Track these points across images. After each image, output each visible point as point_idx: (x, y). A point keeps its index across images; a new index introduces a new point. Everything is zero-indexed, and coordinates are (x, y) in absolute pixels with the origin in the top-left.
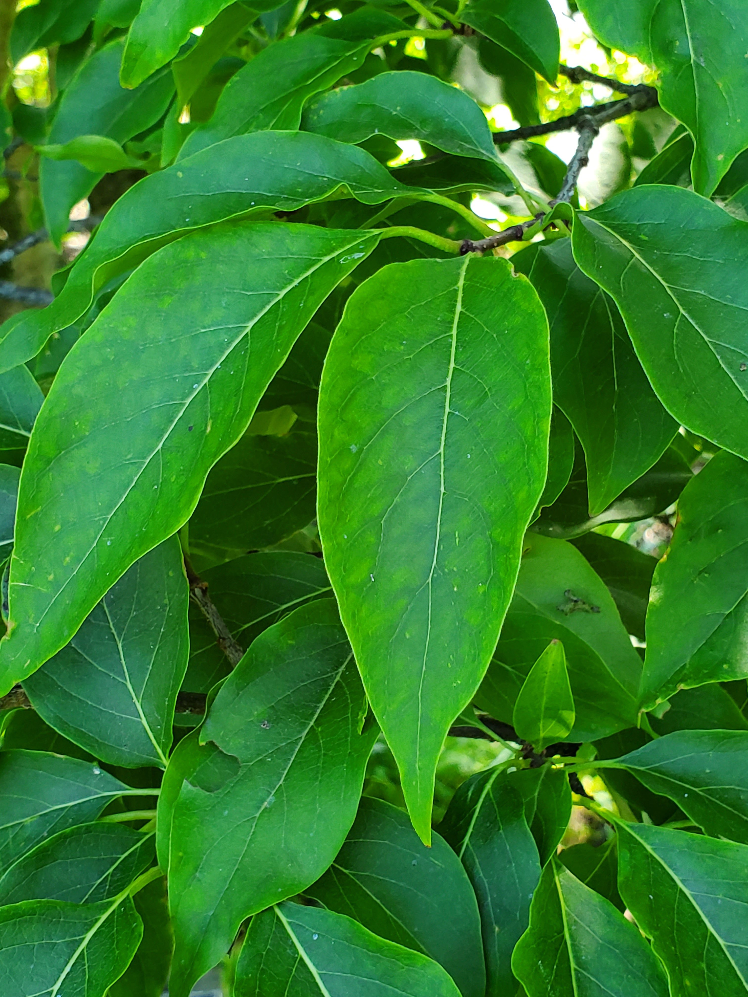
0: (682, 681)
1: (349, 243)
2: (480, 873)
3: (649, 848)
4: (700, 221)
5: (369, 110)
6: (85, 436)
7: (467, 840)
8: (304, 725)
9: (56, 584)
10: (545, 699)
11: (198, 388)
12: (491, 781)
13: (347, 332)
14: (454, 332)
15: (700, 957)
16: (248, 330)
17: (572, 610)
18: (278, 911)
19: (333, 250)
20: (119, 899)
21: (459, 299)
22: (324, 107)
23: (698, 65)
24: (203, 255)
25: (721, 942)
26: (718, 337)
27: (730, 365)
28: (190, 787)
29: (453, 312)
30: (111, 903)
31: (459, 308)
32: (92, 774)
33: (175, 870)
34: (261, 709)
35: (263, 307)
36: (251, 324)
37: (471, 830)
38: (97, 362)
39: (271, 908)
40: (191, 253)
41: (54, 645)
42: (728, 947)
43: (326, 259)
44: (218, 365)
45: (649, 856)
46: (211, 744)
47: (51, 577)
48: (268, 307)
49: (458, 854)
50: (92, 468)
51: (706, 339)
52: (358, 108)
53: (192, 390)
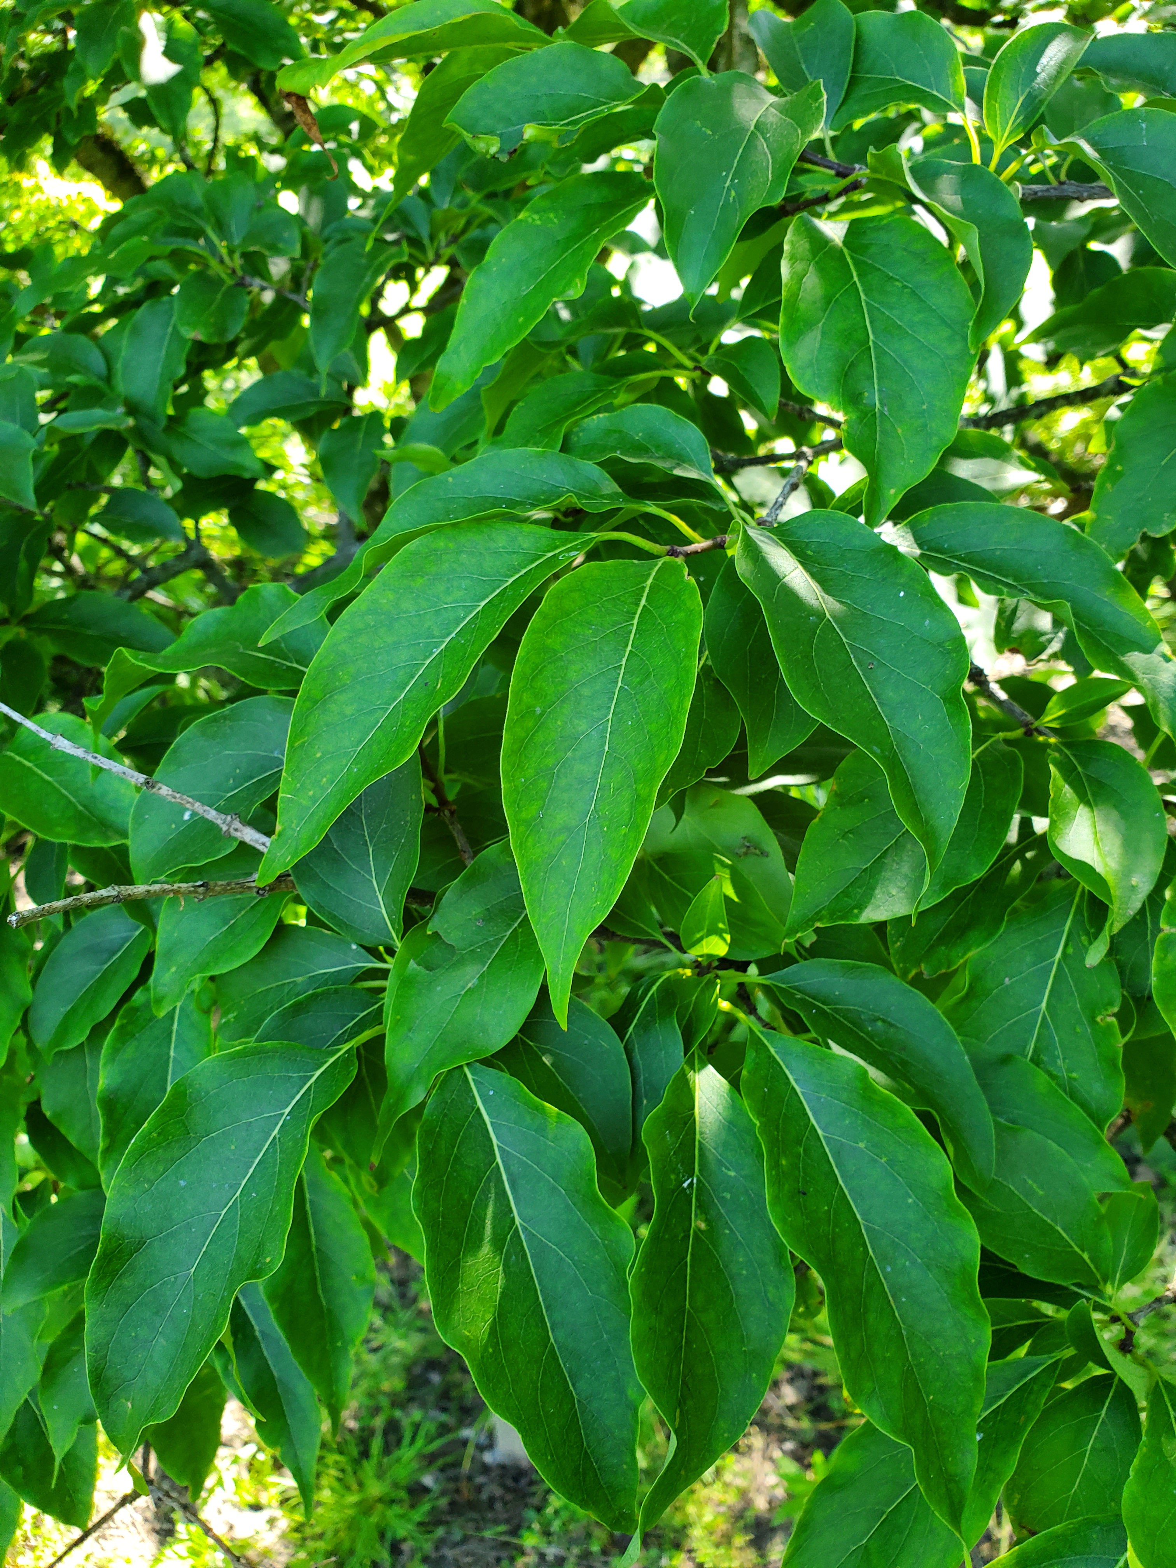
0: (819, 920)
1: (571, 542)
2: (637, 1056)
3: (772, 1050)
4: (856, 542)
5: (616, 435)
6: (345, 685)
7: (631, 1029)
8: (510, 926)
9: (314, 800)
10: (707, 922)
11: (437, 652)
12: (657, 984)
13: (544, 617)
14: (636, 621)
15: (799, 1143)
16: (480, 608)
17: (746, 854)
18: (466, 1069)
19: (556, 547)
20: (346, 1047)
21: (645, 595)
22: (583, 430)
23: (882, 414)
24: (451, 545)
25: (820, 1132)
26: (854, 640)
27: (860, 663)
28: (415, 966)
29: (638, 605)
30: (339, 1050)
31: (643, 602)
32: (351, 949)
33: (392, 1029)
34: (478, 910)
35: (494, 590)
36: (483, 604)
37: (635, 1021)
38: (360, 625)
39: (461, 1067)
40: (441, 544)
41: (308, 846)
42: (825, 1137)
43: (550, 554)
44: (453, 635)
45: (771, 1057)
46: (436, 934)
47: (311, 793)
48: (498, 591)
49: (622, 1041)
50: (349, 710)
51: (844, 640)
52: (608, 432)
53: (432, 653)
